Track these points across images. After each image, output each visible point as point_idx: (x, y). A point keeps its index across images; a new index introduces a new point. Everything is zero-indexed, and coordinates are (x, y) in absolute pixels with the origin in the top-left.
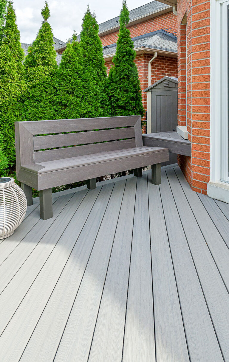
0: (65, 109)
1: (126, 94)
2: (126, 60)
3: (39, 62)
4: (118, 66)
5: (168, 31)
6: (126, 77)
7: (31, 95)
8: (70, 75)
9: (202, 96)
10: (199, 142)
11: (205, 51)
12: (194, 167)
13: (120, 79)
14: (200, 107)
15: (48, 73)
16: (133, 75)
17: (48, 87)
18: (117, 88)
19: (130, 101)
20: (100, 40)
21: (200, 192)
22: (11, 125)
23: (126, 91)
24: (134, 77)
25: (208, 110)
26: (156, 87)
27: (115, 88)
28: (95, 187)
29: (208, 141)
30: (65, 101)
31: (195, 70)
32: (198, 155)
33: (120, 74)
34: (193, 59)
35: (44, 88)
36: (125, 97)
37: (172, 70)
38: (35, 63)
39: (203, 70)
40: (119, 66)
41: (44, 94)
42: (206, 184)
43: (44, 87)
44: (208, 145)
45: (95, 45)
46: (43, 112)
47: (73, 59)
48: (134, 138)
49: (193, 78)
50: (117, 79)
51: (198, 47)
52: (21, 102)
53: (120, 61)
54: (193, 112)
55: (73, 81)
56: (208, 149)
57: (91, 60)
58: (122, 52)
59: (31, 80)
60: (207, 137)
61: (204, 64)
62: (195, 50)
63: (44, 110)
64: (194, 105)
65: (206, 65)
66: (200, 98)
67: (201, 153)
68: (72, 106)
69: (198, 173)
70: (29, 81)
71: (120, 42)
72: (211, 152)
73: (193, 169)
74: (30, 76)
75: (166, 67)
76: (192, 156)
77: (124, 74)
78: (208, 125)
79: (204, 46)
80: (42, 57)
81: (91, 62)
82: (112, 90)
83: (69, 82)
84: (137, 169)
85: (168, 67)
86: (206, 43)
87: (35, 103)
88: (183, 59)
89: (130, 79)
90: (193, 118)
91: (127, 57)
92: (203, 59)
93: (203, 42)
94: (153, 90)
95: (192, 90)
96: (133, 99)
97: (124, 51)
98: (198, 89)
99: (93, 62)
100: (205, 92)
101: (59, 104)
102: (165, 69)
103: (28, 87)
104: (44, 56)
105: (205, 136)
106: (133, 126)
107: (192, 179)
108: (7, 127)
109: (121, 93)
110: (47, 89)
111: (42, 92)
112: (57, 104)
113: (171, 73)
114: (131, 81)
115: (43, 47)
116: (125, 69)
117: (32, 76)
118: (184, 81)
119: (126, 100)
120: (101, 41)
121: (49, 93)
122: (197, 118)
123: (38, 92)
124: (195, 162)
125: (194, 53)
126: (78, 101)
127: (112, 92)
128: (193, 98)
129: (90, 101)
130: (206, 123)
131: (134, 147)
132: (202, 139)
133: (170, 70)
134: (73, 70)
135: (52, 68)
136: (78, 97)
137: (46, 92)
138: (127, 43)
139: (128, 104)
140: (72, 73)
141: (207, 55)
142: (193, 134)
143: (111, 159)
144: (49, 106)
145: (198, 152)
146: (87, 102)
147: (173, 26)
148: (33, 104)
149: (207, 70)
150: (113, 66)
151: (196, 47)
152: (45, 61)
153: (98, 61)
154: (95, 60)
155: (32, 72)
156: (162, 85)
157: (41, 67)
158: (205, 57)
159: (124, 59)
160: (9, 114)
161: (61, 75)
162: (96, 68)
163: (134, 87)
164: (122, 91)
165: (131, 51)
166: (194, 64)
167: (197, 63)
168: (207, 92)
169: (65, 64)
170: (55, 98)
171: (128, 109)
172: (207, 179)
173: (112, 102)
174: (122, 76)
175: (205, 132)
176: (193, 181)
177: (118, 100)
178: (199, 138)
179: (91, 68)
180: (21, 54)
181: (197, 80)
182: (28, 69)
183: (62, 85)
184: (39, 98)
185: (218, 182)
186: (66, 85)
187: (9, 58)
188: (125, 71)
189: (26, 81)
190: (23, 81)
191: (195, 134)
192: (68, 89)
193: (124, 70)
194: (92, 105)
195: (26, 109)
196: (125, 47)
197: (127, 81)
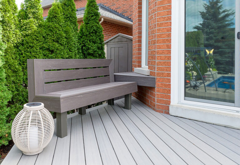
0: (51, 54)
1: (95, 44)
2: (94, 19)
3: (30, 15)
4: (87, 24)
5: (105, 5)
6: (94, 31)
7: (24, 42)
8: (56, 27)
9: (165, 42)
10: (162, 76)
11: (168, 10)
12: (157, 94)
13: (90, 33)
14: (163, 51)
15: (37, 25)
16: (99, 30)
17: (39, 35)
18: (87, 40)
19: (98, 50)
20: (74, 2)
21: (163, 113)
22: (10, 66)
23: (94, 42)
24: (100, 32)
25: (169, 52)
26: (111, 41)
27: (86, 40)
28: (85, 113)
29: (169, 75)
30: (52, 48)
31: (160, 24)
32: (161, 86)
33: (89, 29)
34: (158, 16)
35: (35, 37)
36: (94, 47)
37: (112, 32)
38: (27, 16)
39: (166, 24)
40: (89, 24)
41: (35, 42)
42: (169, 107)
43: (35, 35)
44: (170, 78)
45: (71, 6)
46: (35, 55)
47: (58, 15)
48: (109, 75)
49: (158, 30)
50: (88, 33)
51: (162, 8)
52: (16, 47)
53: (90, 20)
54: (158, 54)
55: (58, 32)
56: (169, 81)
57: (68, 17)
58: (91, 13)
59: (24, 30)
60: (169, 72)
61: (167, 20)
62: (160, 9)
63: (36, 55)
64: (158, 50)
65: (169, 20)
66: (163, 44)
67: (163, 84)
68: (58, 52)
69: (161, 99)
70: (22, 31)
71: (89, 5)
72: (172, 83)
73: (157, 96)
74: (23, 26)
75: (108, 30)
76: (156, 86)
77: (92, 30)
78: (169, 64)
79: (167, 7)
80: (33, 12)
81: (69, 19)
82: (83, 41)
83: (56, 33)
84: (110, 99)
85: (109, 30)
86: (168, 5)
87: (28, 48)
88: (140, 19)
89: (97, 34)
90: (157, 59)
91: (95, 17)
92: (166, 16)
93: (166, 4)
94: (108, 44)
95: (157, 38)
96: (98, 48)
97: (92, 12)
98: (162, 38)
99: (70, 19)
100: (168, 40)
101: (47, 50)
102: (107, 31)
103: (22, 35)
104: (35, 11)
105: (168, 71)
106: (108, 67)
107: (156, 103)
108: (7, 68)
109: (91, 44)
110: (38, 37)
111: (34, 40)
112: (45, 49)
113: (111, 34)
114: (98, 35)
115: (34, 4)
116: (94, 25)
117: (25, 26)
118: (140, 35)
119: (95, 49)
120: (75, 4)
121: (39, 41)
122: (161, 59)
123: (30, 39)
124: (158, 91)
125: (158, 12)
126: (62, 47)
127: (83, 43)
128: (157, 44)
129: (71, 49)
130: (168, 62)
131: (109, 82)
132: (165, 74)
133: (110, 32)
134: (58, 23)
135: (41, 22)
136: (61, 45)
137: (37, 40)
138: (94, 7)
139: (96, 52)
140: (57, 26)
141: (169, 13)
142: (157, 71)
143: (105, 89)
144: (39, 51)
145: (161, 84)
146: (68, 49)
147: (109, 2)
148: (27, 50)
149: (170, 23)
150: (83, 24)
151: (161, 7)
152: (35, 15)
153: (74, 19)
154: (71, 17)
155: (25, 23)
156: (116, 40)
157: (32, 19)
158: (168, 14)
159: (92, 18)
160: (8, 56)
161: (49, 27)
162: (72, 24)
163: (100, 39)
164: (92, 42)
165: (97, 12)
166: (159, 20)
167: (161, 19)
168: (169, 40)
169: (51, 19)
170: (44, 45)
171: (95, 56)
172: (169, 103)
173: (84, 50)
174: (91, 31)
175: (167, 69)
176: (157, 105)
177: (88, 49)
178: (162, 73)
179: (69, 23)
180: (16, 8)
181: (161, 31)
182: (22, 20)
183: (49, 35)
184: (31, 45)
185: (176, 104)
186: (53, 35)
187: (8, 10)
188: (94, 27)
189: (21, 31)
190: (18, 31)
191: (159, 70)
192: (54, 38)
193: (92, 26)
194: (72, 51)
195: (21, 53)
196: (93, 9)
197: (95, 35)
